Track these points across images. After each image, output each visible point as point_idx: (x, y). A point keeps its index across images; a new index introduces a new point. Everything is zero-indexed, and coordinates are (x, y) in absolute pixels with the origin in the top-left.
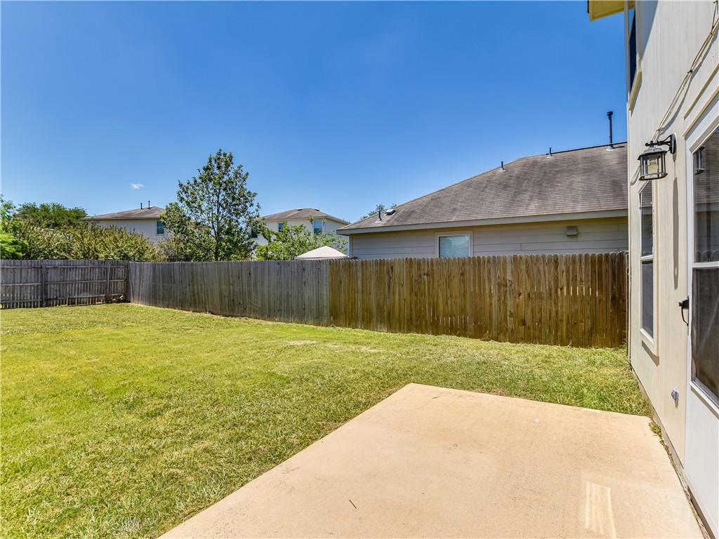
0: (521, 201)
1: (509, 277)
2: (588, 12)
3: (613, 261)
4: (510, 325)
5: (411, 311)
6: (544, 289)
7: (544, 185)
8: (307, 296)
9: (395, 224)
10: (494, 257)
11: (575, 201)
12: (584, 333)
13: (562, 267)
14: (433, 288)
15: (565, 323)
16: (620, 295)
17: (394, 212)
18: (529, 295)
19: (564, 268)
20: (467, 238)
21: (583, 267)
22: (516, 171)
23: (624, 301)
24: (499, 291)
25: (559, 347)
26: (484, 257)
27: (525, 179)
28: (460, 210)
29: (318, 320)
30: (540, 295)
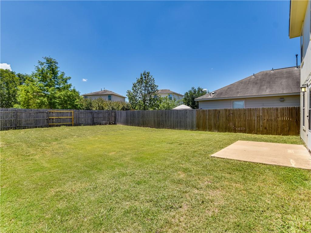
0: (263, 89)
1: (261, 114)
2: (289, 36)
3: (296, 109)
4: (261, 130)
5: (226, 125)
6: (273, 118)
7: (271, 83)
8: (188, 121)
9: (217, 97)
10: (256, 108)
11: (283, 89)
12: (286, 131)
13: (279, 111)
14: (234, 118)
15: (280, 128)
16: (298, 120)
17: (215, 93)
18: (268, 120)
19: (280, 111)
20: (244, 102)
21: (286, 111)
22: (260, 77)
23: (300, 121)
24: (257, 119)
25: (278, 136)
26: (252, 108)
27: (264, 81)
28: (240, 92)
29: (192, 129)
30: (271, 120)
